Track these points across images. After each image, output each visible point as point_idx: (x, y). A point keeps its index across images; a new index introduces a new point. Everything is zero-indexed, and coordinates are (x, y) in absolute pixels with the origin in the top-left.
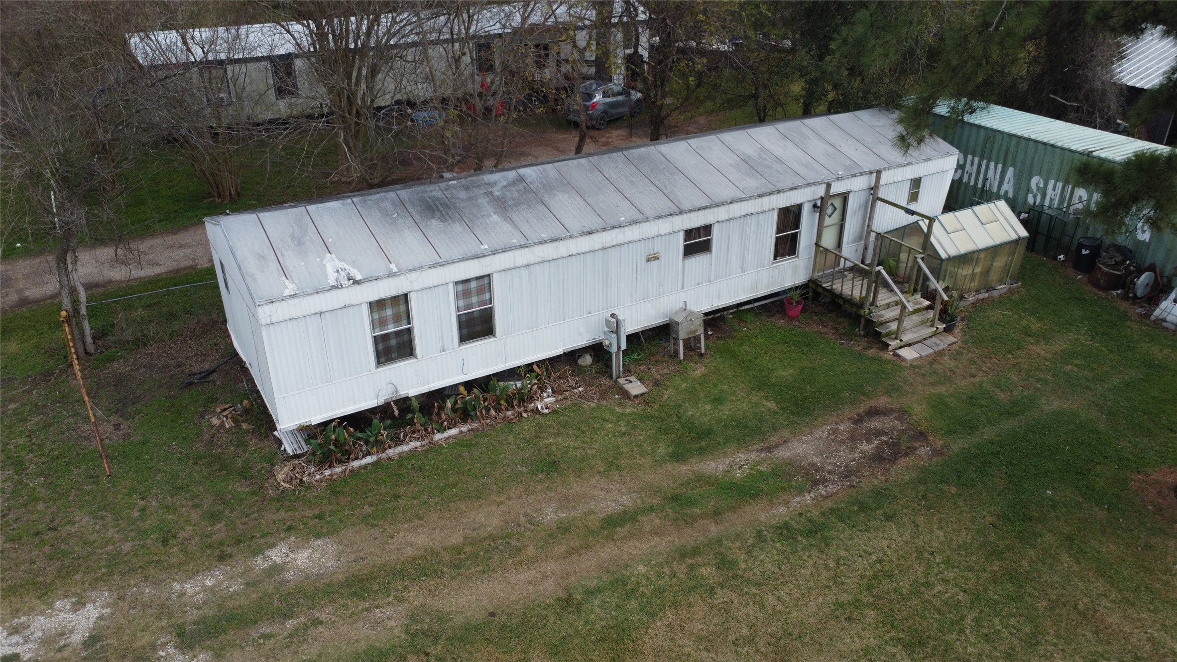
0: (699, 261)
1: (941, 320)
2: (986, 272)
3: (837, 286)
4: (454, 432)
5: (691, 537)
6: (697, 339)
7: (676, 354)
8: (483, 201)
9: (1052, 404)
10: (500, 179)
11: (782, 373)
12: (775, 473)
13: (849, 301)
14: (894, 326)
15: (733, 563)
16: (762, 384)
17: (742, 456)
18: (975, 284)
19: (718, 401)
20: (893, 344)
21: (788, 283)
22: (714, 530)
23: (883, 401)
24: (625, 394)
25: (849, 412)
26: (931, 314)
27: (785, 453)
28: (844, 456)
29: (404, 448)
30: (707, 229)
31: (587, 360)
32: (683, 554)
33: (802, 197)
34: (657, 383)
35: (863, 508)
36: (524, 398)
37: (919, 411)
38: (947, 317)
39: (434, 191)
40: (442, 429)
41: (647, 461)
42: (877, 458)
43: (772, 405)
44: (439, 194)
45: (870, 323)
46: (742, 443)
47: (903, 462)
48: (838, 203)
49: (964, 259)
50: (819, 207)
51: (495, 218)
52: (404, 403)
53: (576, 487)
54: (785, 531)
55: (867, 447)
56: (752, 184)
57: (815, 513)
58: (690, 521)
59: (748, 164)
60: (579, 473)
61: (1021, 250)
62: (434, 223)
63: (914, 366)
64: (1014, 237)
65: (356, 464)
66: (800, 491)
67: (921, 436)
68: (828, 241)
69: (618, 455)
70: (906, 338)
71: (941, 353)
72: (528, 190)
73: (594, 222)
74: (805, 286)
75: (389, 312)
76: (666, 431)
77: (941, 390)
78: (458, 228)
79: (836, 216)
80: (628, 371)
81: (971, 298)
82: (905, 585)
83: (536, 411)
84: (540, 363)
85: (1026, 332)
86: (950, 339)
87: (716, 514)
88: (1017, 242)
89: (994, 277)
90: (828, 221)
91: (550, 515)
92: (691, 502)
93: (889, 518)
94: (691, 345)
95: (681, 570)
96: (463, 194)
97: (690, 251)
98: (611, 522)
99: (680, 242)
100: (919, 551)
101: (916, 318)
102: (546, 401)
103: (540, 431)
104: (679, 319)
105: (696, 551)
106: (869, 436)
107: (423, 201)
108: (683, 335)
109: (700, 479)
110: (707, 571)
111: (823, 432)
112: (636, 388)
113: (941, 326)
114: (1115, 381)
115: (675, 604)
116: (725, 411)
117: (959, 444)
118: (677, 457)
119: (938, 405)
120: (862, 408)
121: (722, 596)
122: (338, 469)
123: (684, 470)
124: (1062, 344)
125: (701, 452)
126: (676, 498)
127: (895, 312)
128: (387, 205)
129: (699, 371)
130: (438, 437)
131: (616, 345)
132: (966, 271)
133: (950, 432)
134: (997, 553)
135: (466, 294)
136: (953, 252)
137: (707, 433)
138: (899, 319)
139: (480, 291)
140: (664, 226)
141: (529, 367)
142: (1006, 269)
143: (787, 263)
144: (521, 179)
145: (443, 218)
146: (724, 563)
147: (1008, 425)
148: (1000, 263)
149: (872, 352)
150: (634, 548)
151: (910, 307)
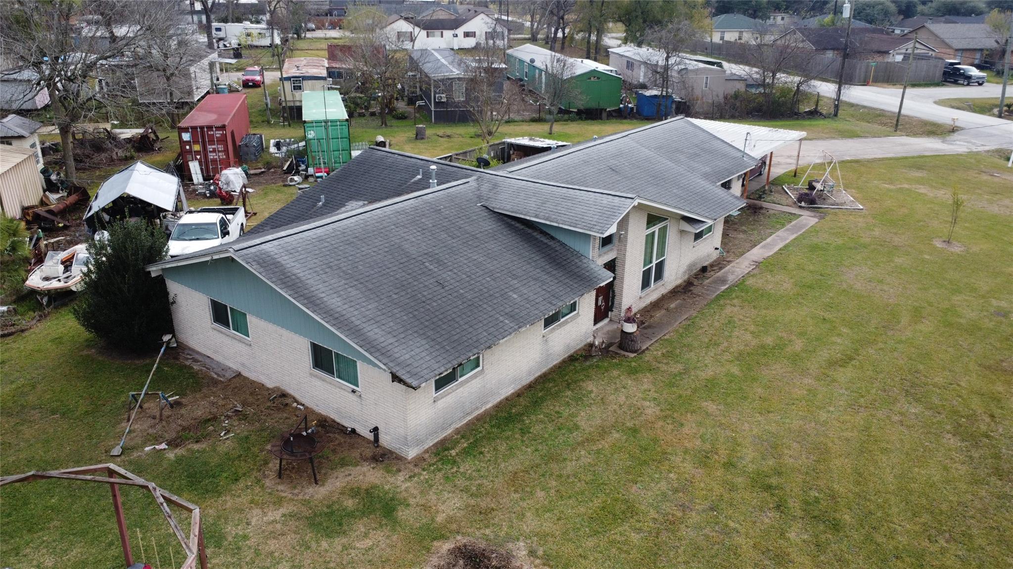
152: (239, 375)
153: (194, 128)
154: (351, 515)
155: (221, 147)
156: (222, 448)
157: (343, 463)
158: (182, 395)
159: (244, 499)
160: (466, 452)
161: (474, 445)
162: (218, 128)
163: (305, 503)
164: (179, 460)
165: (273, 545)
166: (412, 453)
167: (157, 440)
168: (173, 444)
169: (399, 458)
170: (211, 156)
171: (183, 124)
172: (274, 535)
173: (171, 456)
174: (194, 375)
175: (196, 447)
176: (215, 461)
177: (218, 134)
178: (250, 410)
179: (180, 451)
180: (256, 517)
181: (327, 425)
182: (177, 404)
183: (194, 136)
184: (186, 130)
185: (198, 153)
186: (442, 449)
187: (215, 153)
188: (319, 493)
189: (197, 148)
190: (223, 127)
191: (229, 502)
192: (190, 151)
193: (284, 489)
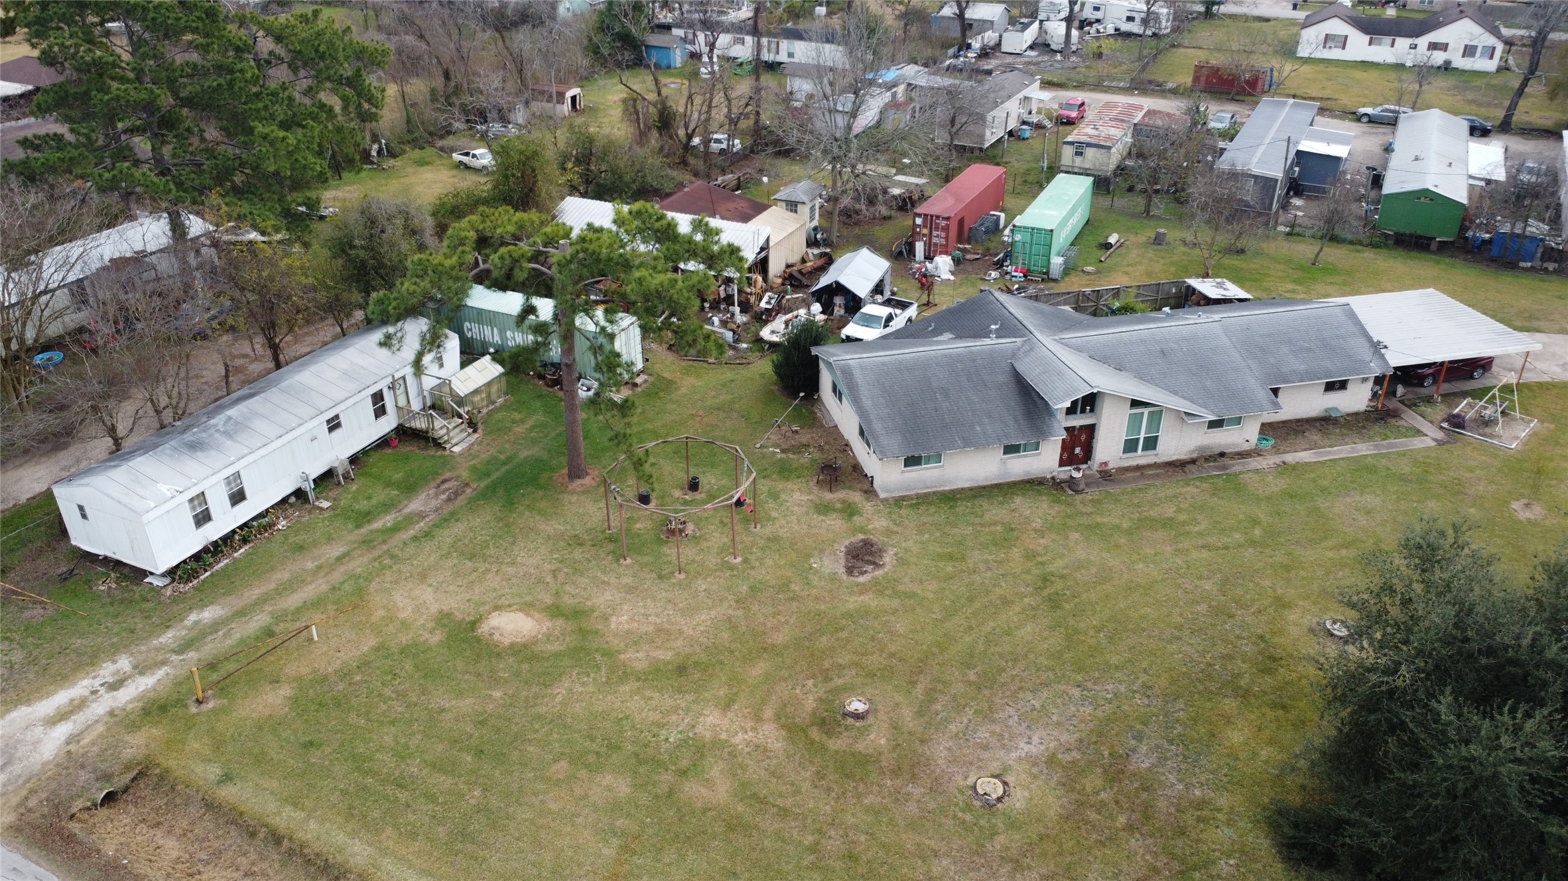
0: (337, 432)
1: (470, 427)
2: (489, 395)
3: (413, 425)
4: (242, 550)
5: (376, 553)
6: (348, 472)
7: (339, 483)
8: (217, 435)
9: (524, 454)
10: (218, 420)
11: (397, 476)
12: (405, 519)
13: (421, 431)
14: (446, 438)
15: (397, 556)
16: (388, 484)
17: (388, 518)
18: (485, 403)
19: (369, 498)
20: (448, 446)
21: (387, 430)
22: (385, 547)
23: (448, 475)
24: (321, 509)
25: (433, 484)
26: (463, 426)
27: (407, 510)
28: (434, 503)
29: (221, 564)
30: (337, 417)
31: (293, 499)
32: (375, 559)
33: (383, 385)
34: (335, 499)
35: (446, 520)
36: (271, 525)
37: (465, 474)
38: (472, 424)
39: (188, 437)
40: (236, 551)
41: (345, 532)
42: (449, 500)
43: (396, 492)
44: (191, 438)
45: (434, 440)
46: (386, 512)
47: (460, 498)
48: (401, 382)
49: (476, 392)
50: (392, 387)
51: (229, 443)
52: (215, 544)
53: (316, 552)
54: (415, 539)
55: (444, 497)
56: (353, 387)
57: (426, 529)
58: (374, 548)
59: (347, 375)
60: (315, 546)
61: (504, 380)
62: (199, 454)
63: (461, 454)
64: (497, 374)
65: (202, 577)
66: (418, 522)
67: (467, 485)
68: (402, 402)
69: (330, 534)
70: (453, 442)
71: (473, 444)
72: (237, 423)
73: (280, 431)
74: (397, 428)
75: (196, 502)
76: (349, 518)
77: (474, 462)
78: (213, 453)
79: (402, 389)
80: (317, 498)
81: (485, 411)
82: (466, 541)
83: (279, 530)
84: (272, 507)
85: (514, 422)
86: (476, 435)
87: (384, 542)
88: (500, 376)
89: (494, 396)
90: (398, 392)
91: (310, 565)
92: (371, 541)
93: (457, 521)
94: (346, 477)
95: (376, 564)
96: (204, 435)
97: (331, 430)
98: (339, 559)
99: (325, 427)
100: (471, 529)
101: (457, 430)
102: (282, 524)
103: (286, 537)
104: (336, 464)
105: (380, 557)
106: (443, 492)
107: (185, 444)
108: (340, 471)
109: (371, 531)
110: (387, 561)
111: (423, 496)
112: (325, 504)
113: (471, 430)
114: (553, 434)
115: (378, 576)
116: (374, 501)
117: (483, 484)
118: (358, 527)
119: (474, 469)
120: (438, 481)
121: (395, 568)
122: (195, 582)
123: (363, 531)
124: (530, 423)
125: (369, 521)
126: (364, 542)
127: (444, 431)
128: (168, 451)
129: (354, 487)
130: (236, 555)
131: (308, 487)
132: (477, 398)
133: (480, 479)
134: (501, 519)
135: (229, 483)
136: (467, 392)
137: (368, 513)
138: (448, 434)
139: (235, 480)
140: (315, 422)
141: (267, 511)
142: (499, 390)
143: (383, 419)
144: (230, 418)
145: (202, 450)
146: (392, 557)
147: (504, 469)
148: (494, 389)
149: (439, 453)
150: (352, 564)
151: (450, 427)
152: (836, 426)
153: (926, 215)
154: (835, 510)
155: (943, 235)
156: (802, 461)
157: (850, 488)
158: (802, 428)
159: (796, 487)
160: (911, 506)
161: (918, 504)
162: (944, 219)
163: (820, 498)
164: (781, 459)
165: (796, 508)
166: (882, 495)
167: (777, 446)
168: (783, 451)
169: (877, 495)
170: (935, 240)
171: (918, 210)
172: (799, 505)
173: (779, 456)
174: (815, 419)
175: (791, 456)
176: (795, 465)
177: (943, 223)
178: (827, 447)
179: (783, 456)
180: (797, 496)
181: (857, 468)
182: (796, 432)
183: (925, 221)
184: (919, 215)
185: (924, 235)
186: (899, 501)
187: (938, 238)
188: (828, 496)
189: (925, 231)
190: (948, 219)
191: (790, 485)
192: (919, 233)
193: (815, 489)
